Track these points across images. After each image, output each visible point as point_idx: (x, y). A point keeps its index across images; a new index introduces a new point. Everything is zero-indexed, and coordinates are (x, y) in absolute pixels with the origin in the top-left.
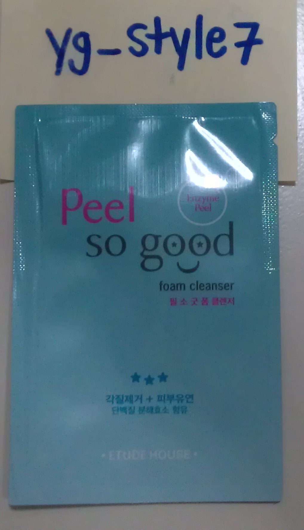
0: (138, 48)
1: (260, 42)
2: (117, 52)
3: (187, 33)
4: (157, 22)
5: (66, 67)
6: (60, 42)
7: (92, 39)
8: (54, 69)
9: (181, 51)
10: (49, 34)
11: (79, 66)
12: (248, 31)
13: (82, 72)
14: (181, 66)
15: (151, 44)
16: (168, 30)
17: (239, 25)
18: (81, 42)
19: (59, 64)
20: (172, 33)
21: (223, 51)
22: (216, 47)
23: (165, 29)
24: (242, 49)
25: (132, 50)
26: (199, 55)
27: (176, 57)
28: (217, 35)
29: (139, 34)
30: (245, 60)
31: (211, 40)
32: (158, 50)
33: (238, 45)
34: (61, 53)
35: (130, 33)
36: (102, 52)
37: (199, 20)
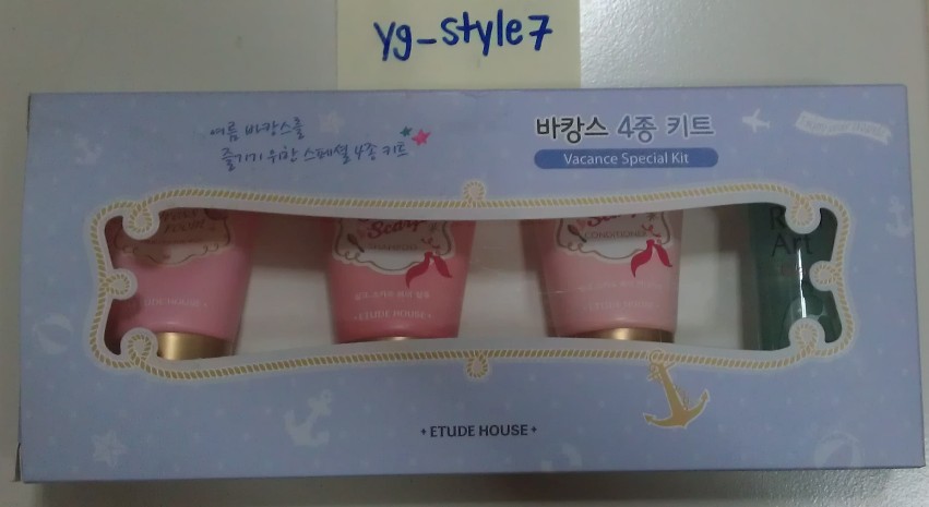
0: (451, 38)
1: (550, 31)
2: (433, 41)
3: (490, 25)
4: (466, 16)
5: (391, 54)
6: (386, 34)
7: (412, 30)
8: (382, 56)
9: (486, 40)
10: (377, 27)
11: (402, 54)
12: (540, 22)
13: (406, 57)
14: (486, 52)
15: (461, 34)
16: (475, 23)
17: (532, 18)
18: (403, 33)
19: (386, 51)
21: (520, 39)
22: (514, 36)
23: (472, 22)
24: (535, 38)
25: (445, 39)
26: (500, 43)
27: (482, 46)
28: (514, 26)
29: (450, 26)
30: (538, 47)
31: (510, 30)
32: (467, 39)
33: (532, 34)
34: (387, 43)
35: (443, 25)
36: (421, 42)
37: (500, 14)
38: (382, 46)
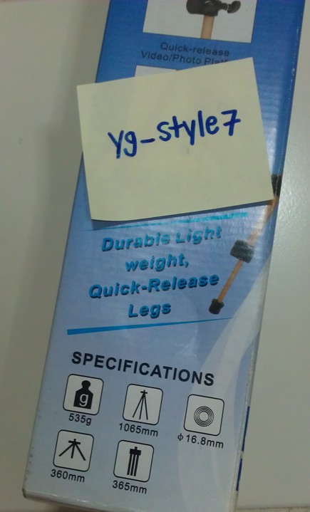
0: (165, 136)
1: (239, 121)
2: (152, 140)
3: (193, 122)
4: (174, 119)
5: (122, 153)
6: (117, 140)
7: (136, 135)
8: (116, 155)
9: (191, 134)
10: (110, 135)
11: (130, 151)
12: (230, 115)
13: (133, 155)
14: (192, 142)
15: (172, 132)
16: (182, 123)
17: (224, 113)
18: (130, 138)
19: (118, 152)
20: (184, 124)
21: (217, 129)
22: (212, 128)
23: (180, 123)
24: (228, 127)
25: (161, 138)
26: (202, 134)
27: (189, 138)
28: (212, 121)
29: (164, 128)
30: (231, 133)
31: (208, 124)
32: (177, 135)
33: (226, 124)
34: (118, 146)
35: (159, 128)
36: (143, 142)
37: (200, 114)
38: (115, 148)
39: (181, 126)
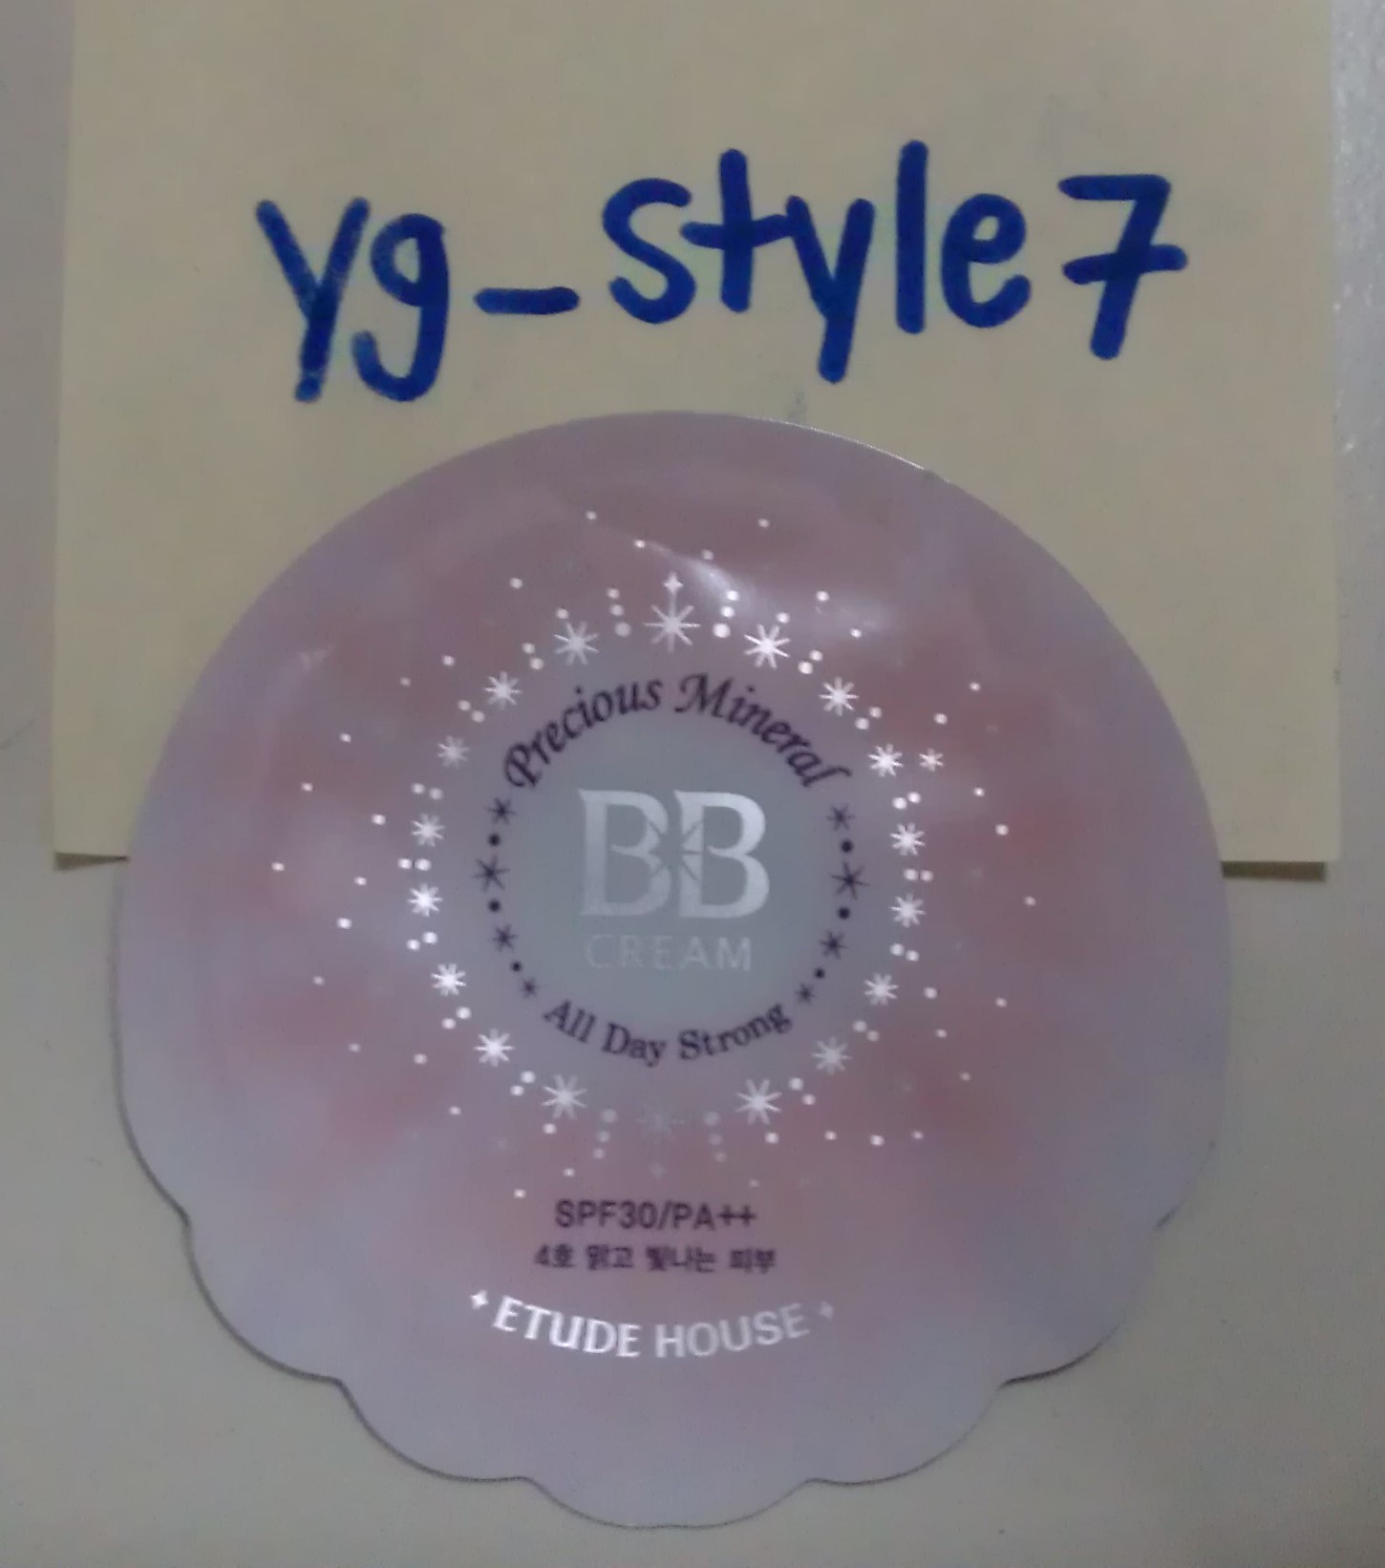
0: (651, 285)
1: (1171, 259)
2: (558, 301)
3: (860, 216)
4: (733, 170)
5: (341, 364)
6: (317, 262)
7: (451, 242)
8: (292, 372)
9: (835, 298)
10: (272, 223)
11: (398, 362)
12: (1119, 211)
13: (412, 387)
14: (834, 362)
15: (706, 266)
16: (779, 209)
17: (1079, 188)
18: (407, 260)
19: (315, 353)
21: (1015, 295)
22: (985, 281)
23: (766, 203)
24: (1095, 290)
25: (623, 293)
26: (911, 316)
27: (814, 325)
28: (987, 229)
29: (654, 223)
30: (1108, 338)
31: (961, 250)
32: (736, 293)
33: (1080, 271)
34: (320, 308)
35: (617, 219)
36: (495, 301)
37: (913, 163)
38: (294, 325)
39: (771, 230)
